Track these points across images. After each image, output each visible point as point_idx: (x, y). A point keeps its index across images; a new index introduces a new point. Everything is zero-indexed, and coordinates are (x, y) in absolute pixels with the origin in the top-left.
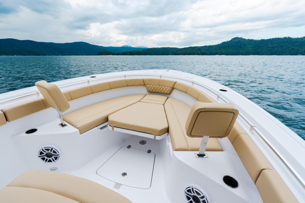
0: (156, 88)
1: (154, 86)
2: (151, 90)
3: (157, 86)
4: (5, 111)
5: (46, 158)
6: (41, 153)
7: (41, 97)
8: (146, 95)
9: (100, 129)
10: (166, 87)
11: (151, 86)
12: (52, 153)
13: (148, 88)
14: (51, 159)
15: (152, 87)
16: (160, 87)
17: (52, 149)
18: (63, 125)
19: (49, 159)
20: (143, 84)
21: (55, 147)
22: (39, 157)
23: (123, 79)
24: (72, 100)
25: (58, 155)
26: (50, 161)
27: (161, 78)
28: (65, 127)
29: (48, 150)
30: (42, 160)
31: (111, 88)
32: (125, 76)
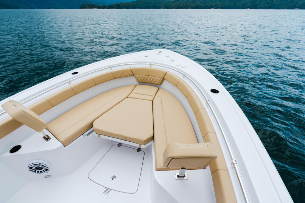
0: (145, 78)
1: (144, 76)
3: (147, 76)
5: (37, 170)
6: (31, 168)
8: (136, 86)
10: (156, 78)
11: (141, 76)
12: (41, 166)
13: (137, 79)
14: (42, 170)
15: (141, 78)
16: (150, 77)
17: (40, 164)
18: (47, 138)
20: (132, 74)
21: (43, 162)
22: (30, 171)
23: (109, 71)
24: (53, 106)
26: (41, 172)
27: (151, 66)
28: (50, 141)
29: (36, 165)
30: (33, 173)
31: (95, 84)
32: (111, 68)
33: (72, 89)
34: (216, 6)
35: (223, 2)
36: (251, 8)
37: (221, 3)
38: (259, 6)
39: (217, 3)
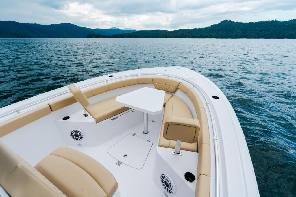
0: (163, 87)
1: (162, 85)
2: (158, 88)
3: (164, 85)
4: (50, 105)
6: (72, 134)
7: (73, 96)
9: (111, 120)
10: (171, 87)
11: (159, 84)
12: (78, 134)
13: (156, 86)
14: (78, 138)
16: (167, 85)
17: (78, 132)
18: (86, 115)
19: (76, 138)
20: (152, 82)
21: (80, 131)
22: (71, 136)
23: (135, 77)
24: (93, 96)
25: (82, 136)
26: (77, 139)
27: (168, 77)
28: (87, 117)
29: (76, 132)
30: (72, 138)
31: (124, 85)
32: (137, 75)
33: (108, 86)
34: (211, 36)
35: (216, 33)
36: (242, 37)
37: (214, 33)
38: (250, 36)
39: (211, 34)
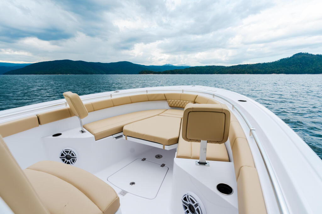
0: (177, 103)
1: (176, 101)
2: (172, 105)
4: (38, 116)
5: (66, 160)
6: (62, 155)
7: (68, 107)
8: (167, 110)
9: (115, 138)
10: (188, 102)
11: (173, 100)
12: (71, 155)
13: (170, 103)
14: (69, 161)
15: (173, 102)
16: (182, 101)
17: (71, 151)
18: (83, 132)
19: (68, 161)
20: (165, 98)
21: (74, 151)
22: (61, 158)
23: (145, 93)
24: (94, 111)
25: (75, 158)
26: (68, 163)
27: (183, 92)
28: (84, 134)
29: (67, 152)
30: (62, 161)
31: (131, 102)
32: (147, 91)
33: (112, 100)
